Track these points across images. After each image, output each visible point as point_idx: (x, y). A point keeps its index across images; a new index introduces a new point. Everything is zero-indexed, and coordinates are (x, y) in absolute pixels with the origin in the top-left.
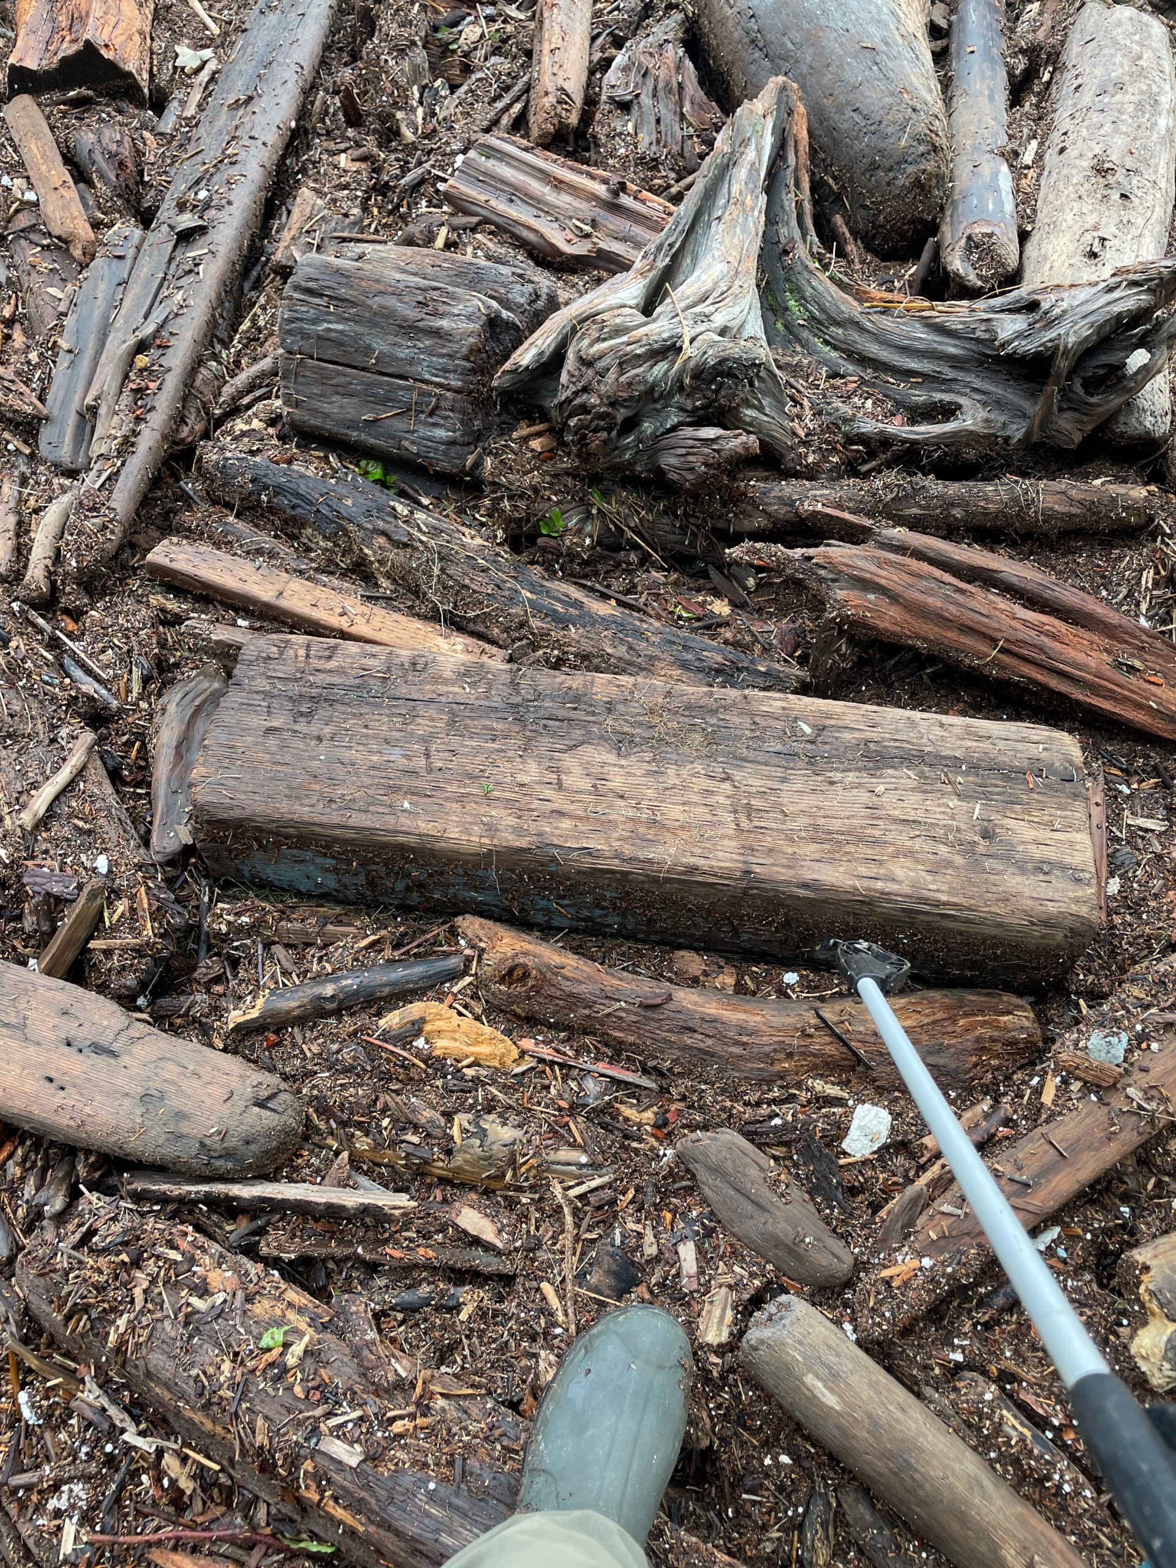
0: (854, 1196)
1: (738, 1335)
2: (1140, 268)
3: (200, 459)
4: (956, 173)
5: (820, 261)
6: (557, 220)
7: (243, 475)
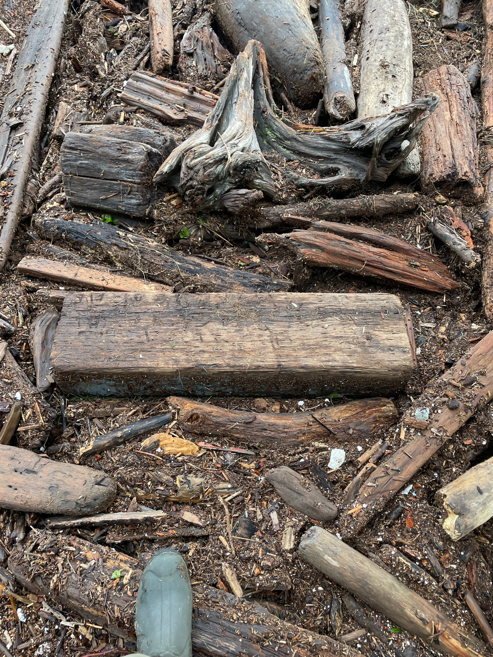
0: (335, 484)
1: (297, 544)
2: (402, 108)
3: (34, 221)
4: (327, 72)
5: (278, 114)
6: (169, 105)
7: (53, 227)
